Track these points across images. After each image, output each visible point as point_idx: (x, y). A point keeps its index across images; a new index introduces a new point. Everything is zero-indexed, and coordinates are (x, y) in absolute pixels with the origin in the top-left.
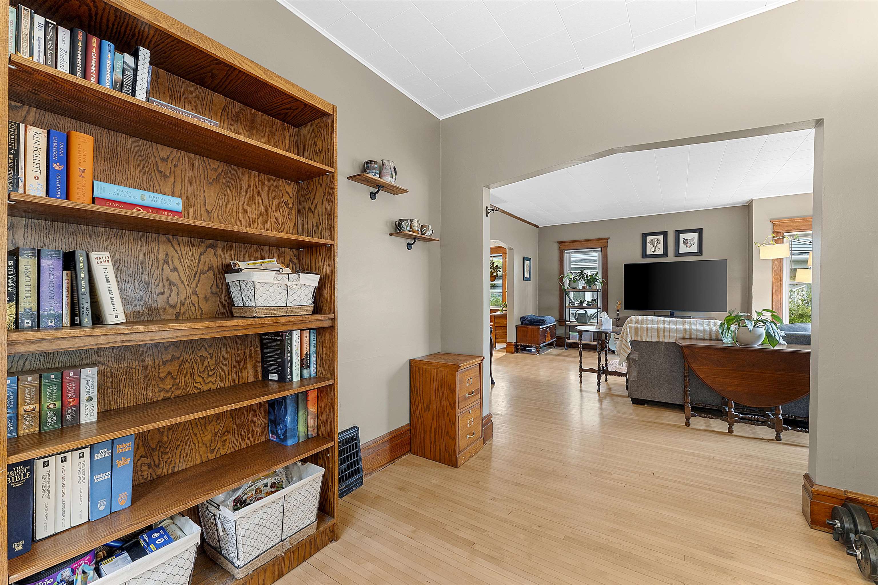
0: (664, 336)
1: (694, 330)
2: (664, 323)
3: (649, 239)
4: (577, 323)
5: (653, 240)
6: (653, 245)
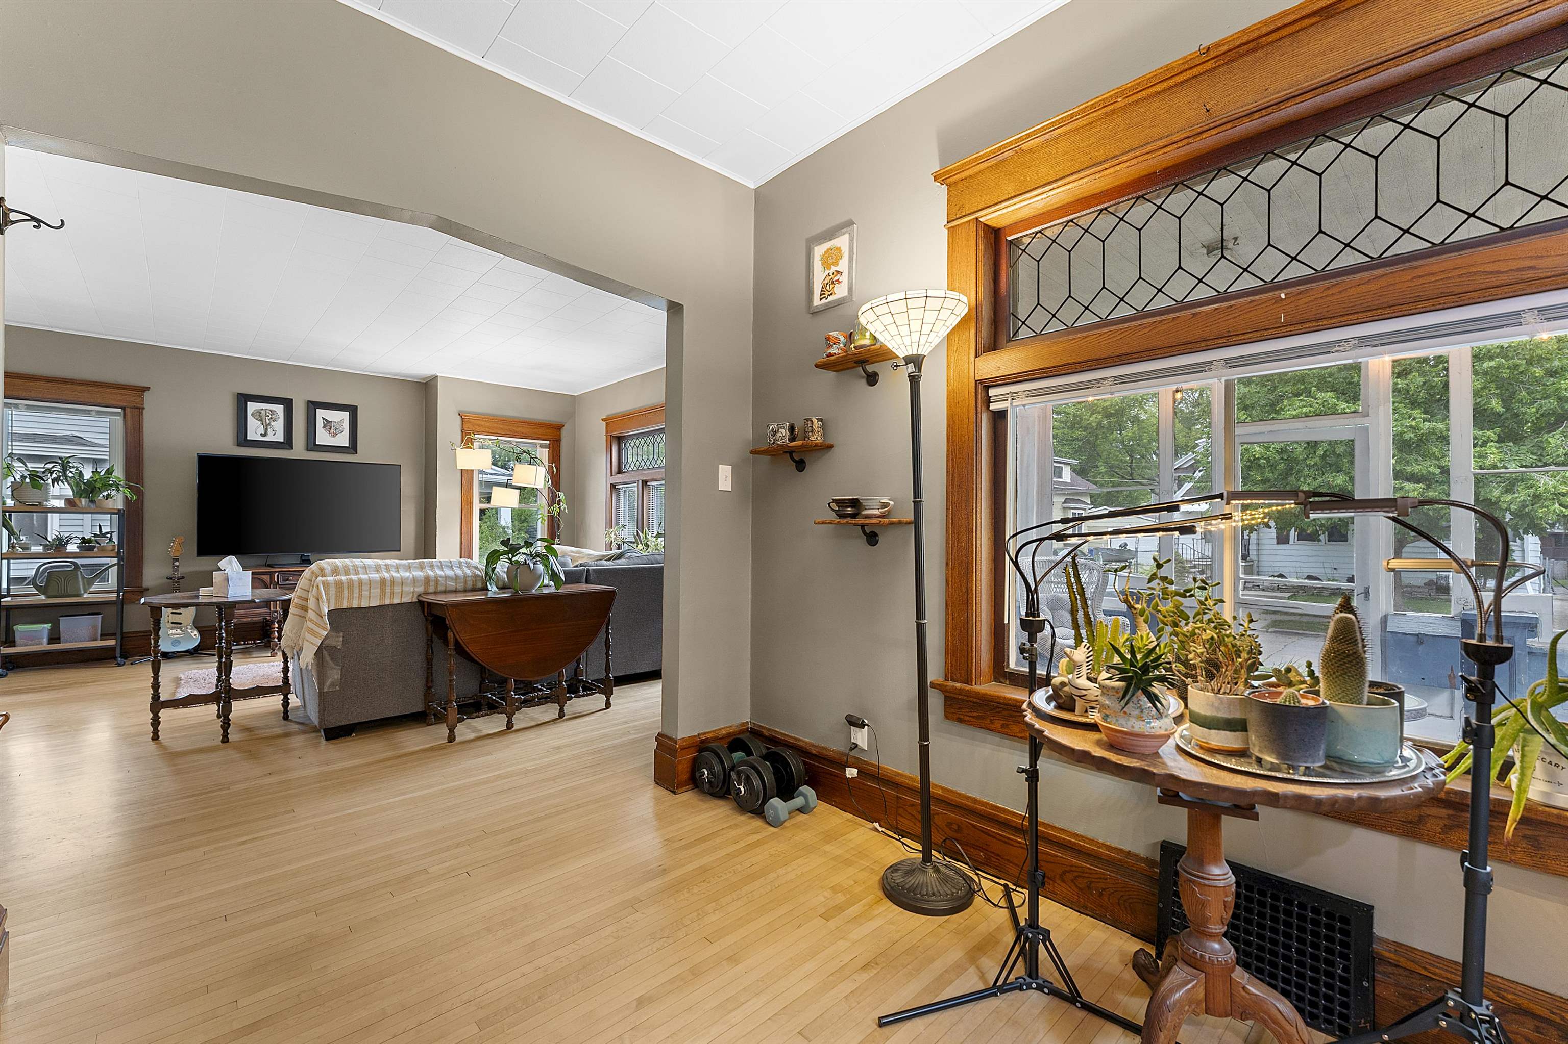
0: (392, 593)
1: (441, 577)
2: (388, 570)
3: (252, 407)
4: (44, 598)
5: (262, 411)
6: (261, 420)
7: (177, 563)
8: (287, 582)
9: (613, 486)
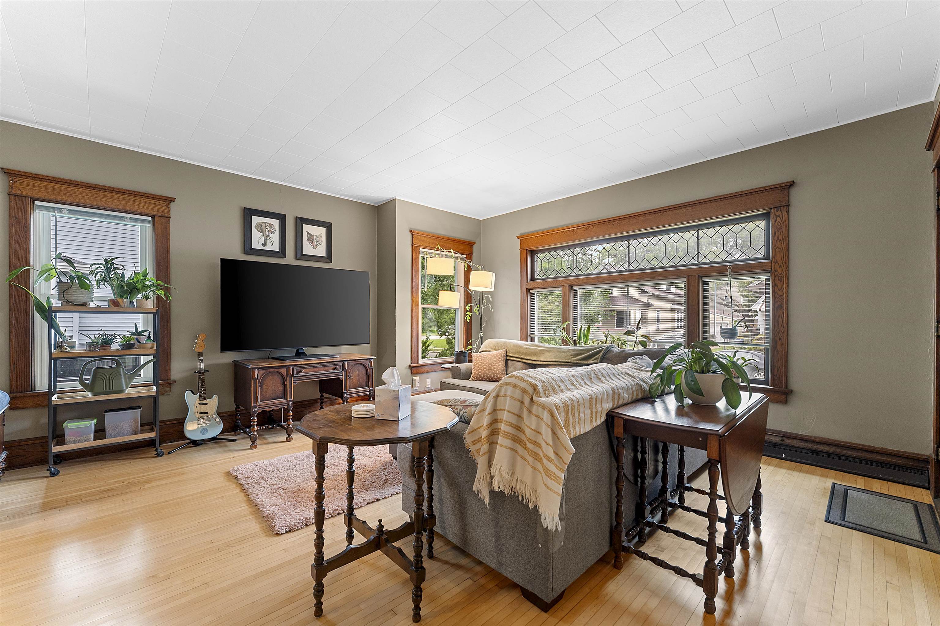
0: (596, 413)
3: (256, 220)
4: (90, 396)
5: (263, 224)
6: (262, 232)
7: (201, 358)
8: (300, 374)
9: (528, 290)
